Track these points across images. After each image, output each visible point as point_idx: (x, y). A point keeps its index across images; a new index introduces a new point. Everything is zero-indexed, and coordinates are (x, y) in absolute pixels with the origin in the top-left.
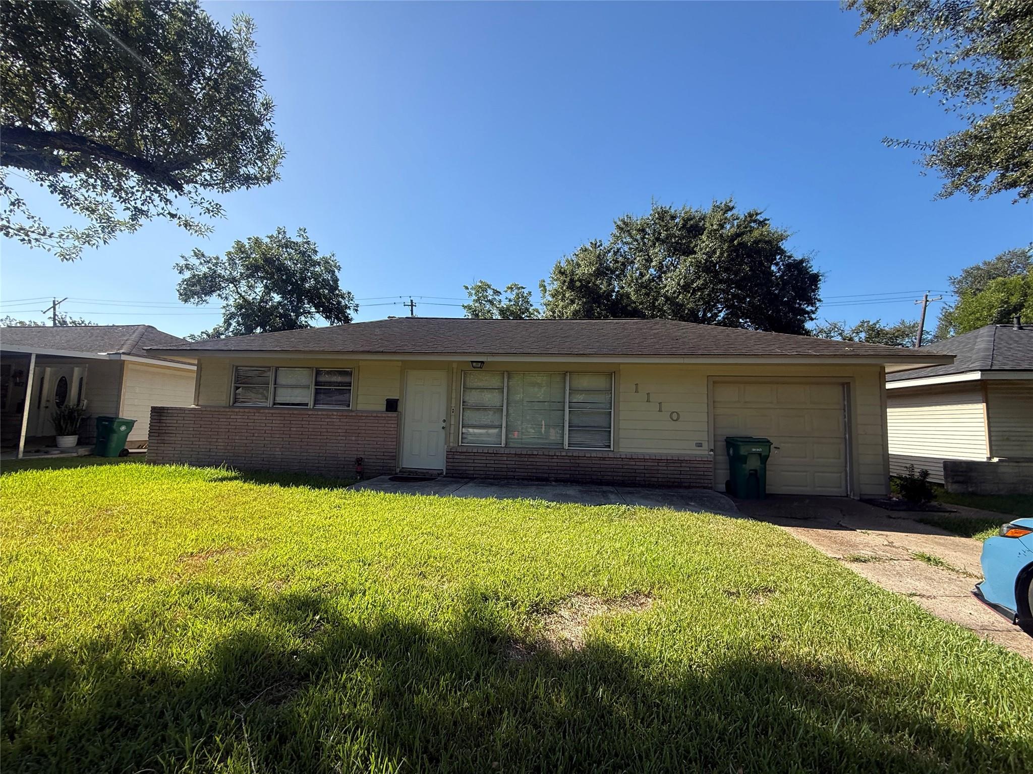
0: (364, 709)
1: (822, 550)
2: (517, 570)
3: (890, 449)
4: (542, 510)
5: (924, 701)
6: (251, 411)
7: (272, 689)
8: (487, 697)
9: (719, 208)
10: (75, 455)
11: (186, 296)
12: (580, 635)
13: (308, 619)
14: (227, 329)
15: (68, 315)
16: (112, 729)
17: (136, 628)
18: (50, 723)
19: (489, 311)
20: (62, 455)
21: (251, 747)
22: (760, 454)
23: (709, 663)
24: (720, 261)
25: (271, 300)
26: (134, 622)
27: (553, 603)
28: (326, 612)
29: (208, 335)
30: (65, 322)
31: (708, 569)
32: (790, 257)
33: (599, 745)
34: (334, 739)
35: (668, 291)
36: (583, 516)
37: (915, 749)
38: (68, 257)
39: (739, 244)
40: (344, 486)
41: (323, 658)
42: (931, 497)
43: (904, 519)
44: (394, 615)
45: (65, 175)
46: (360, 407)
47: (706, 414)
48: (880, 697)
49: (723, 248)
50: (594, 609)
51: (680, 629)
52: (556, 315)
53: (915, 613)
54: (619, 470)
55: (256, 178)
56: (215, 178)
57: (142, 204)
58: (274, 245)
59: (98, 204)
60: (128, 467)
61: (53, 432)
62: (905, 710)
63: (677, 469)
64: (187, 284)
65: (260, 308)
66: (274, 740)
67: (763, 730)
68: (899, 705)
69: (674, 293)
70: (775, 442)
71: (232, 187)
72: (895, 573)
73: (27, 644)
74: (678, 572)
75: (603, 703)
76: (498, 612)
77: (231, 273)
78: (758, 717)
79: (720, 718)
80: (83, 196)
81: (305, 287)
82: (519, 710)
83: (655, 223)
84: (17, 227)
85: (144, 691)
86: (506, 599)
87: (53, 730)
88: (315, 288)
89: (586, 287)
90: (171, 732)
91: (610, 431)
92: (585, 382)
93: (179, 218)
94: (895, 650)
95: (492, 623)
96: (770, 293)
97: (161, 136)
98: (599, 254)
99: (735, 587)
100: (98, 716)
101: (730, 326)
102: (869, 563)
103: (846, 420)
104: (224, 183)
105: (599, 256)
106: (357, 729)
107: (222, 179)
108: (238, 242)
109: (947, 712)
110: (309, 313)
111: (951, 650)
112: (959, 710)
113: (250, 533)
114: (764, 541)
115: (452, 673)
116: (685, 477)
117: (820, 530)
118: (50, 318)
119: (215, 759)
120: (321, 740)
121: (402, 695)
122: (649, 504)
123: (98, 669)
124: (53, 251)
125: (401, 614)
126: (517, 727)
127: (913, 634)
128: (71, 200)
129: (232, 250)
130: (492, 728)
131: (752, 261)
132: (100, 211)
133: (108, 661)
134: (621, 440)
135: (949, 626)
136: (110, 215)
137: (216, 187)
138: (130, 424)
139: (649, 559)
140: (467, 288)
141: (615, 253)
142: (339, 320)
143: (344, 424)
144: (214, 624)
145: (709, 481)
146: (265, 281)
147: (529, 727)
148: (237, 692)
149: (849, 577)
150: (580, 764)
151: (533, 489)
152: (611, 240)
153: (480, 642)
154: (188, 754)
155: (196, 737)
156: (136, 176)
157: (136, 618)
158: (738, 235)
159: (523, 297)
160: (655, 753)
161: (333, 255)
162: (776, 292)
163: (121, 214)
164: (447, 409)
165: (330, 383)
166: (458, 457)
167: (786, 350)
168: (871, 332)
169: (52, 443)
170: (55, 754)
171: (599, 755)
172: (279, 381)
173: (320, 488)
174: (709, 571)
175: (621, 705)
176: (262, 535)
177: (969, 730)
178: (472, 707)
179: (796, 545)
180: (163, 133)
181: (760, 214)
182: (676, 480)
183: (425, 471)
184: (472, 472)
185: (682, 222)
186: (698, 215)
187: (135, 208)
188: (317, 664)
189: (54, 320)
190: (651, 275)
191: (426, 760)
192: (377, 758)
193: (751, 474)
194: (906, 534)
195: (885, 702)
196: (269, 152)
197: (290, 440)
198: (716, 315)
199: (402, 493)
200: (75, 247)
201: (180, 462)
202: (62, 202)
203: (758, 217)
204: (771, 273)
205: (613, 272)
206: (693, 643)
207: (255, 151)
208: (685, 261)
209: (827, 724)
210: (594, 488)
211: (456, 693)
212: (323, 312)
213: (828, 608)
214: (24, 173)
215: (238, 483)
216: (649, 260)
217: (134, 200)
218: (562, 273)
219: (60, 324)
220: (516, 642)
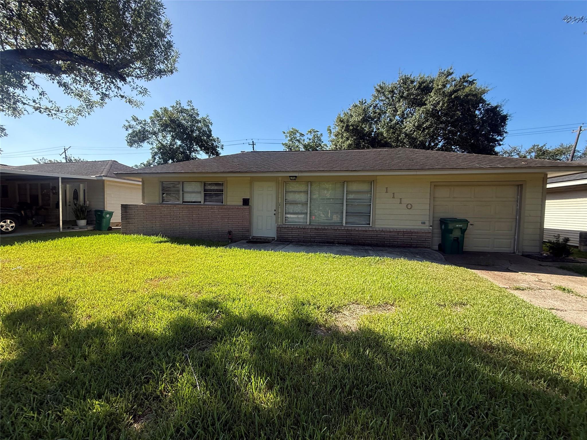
0: (246, 354)
1: (496, 283)
2: (319, 290)
3: (545, 225)
4: (331, 259)
5: (555, 365)
6: (171, 206)
7: (200, 344)
8: (307, 352)
9: (443, 73)
10: (86, 230)
11: (131, 143)
12: (355, 324)
13: (213, 312)
14: (154, 161)
15: (72, 156)
16: (129, 358)
17: (131, 313)
18: (101, 354)
19: (297, 147)
20: (80, 230)
21: (193, 369)
22: (461, 228)
23: (428, 341)
24: (442, 109)
25: (176, 144)
26: (130, 310)
27: (339, 307)
28: (222, 309)
29: (144, 165)
30: (71, 160)
31: (427, 292)
32: (488, 105)
33: (368, 377)
34: (233, 367)
35: (407, 130)
36: (354, 262)
37: (547, 388)
38: (71, 123)
39: (455, 97)
40: (223, 246)
41: (223, 330)
42: (569, 253)
43: (550, 266)
44: (256, 311)
45: (64, 76)
46: (228, 203)
47: (429, 205)
48: (528, 362)
49: (444, 101)
50: (362, 311)
51: (410, 322)
52: (337, 147)
53: (553, 319)
54: (375, 238)
55: (165, 71)
56: (142, 73)
57: (106, 91)
58: (175, 112)
59: (83, 92)
60: (113, 236)
61: (74, 218)
62: (543, 369)
63: (410, 237)
64: (130, 137)
65: (170, 149)
66: (204, 366)
67: (458, 375)
68: (539, 367)
69: (411, 131)
70: (471, 221)
71: (152, 77)
72: (541, 296)
73: (83, 319)
74: (409, 293)
75: (369, 357)
76: (310, 311)
77: (153, 129)
78: (456, 368)
79: (433, 368)
80: (75, 87)
81: (193, 136)
82: (325, 359)
83: (401, 86)
84: (45, 107)
85: (140, 342)
86: (314, 305)
87: (102, 357)
88: (199, 136)
89: (356, 129)
90: (156, 360)
91: (370, 216)
92: (354, 187)
93: (126, 98)
94: (539, 338)
95: (308, 317)
96: (473, 129)
97: (111, 49)
98: (365, 109)
99: (443, 302)
100: (122, 352)
101: (446, 151)
102: (526, 291)
103: (518, 207)
104: (147, 76)
105: (364, 110)
106: (243, 363)
107: (146, 73)
108: (155, 111)
109: (568, 371)
110: (197, 151)
111: (574, 339)
112: (576, 370)
113: (178, 269)
114: (461, 277)
115: (289, 340)
116: (414, 241)
117: (495, 272)
118: (64, 158)
119: (178, 373)
120: (226, 367)
121: (264, 349)
122: (393, 257)
123: (117, 331)
124: (64, 120)
125: (260, 311)
126: (324, 367)
127: (551, 330)
128: (69, 91)
129: (153, 116)
130: (311, 366)
131: (463, 108)
132: (84, 96)
133: (121, 328)
134: (376, 220)
135: (574, 327)
136: (90, 98)
137: (143, 78)
138: (111, 214)
139: (393, 286)
140: (284, 133)
141: (374, 107)
142: (213, 154)
143: (221, 212)
144: (168, 313)
145: (428, 244)
146: (172, 133)
147: (331, 367)
148: (183, 344)
149: (512, 298)
150: (358, 385)
151: (325, 248)
152: (372, 99)
153: (301, 326)
154: (165, 370)
155: (167, 363)
156: (100, 74)
157: (131, 308)
158: (455, 91)
159: (317, 137)
160: (398, 383)
161: (208, 116)
162: (478, 128)
163: (95, 97)
164: (276, 204)
165: (211, 190)
166: (283, 230)
167: (482, 165)
168: (539, 152)
169: (75, 224)
170: (106, 367)
171: (367, 382)
172: (185, 190)
173: (210, 247)
174: (428, 293)
175: (379, 359)
176: (184, 270)
177: (581, 380)
178: (300, 356)
179: (481, 280)
180: (112, 47)
181: (470, 76)
182: (409, 243)
183: (265, 238)
184: (291, 239)
185: (418, 84)
186: (429, 80)
187: (102, 93)
188: (220, 333)
189: (66, 159)
190: (397, 120)
191: (279, 379)
192: (254, 377)
193: (454, 240)
194: (551, 275)
195: (531, 364)
196: (171, 54)
197: (193, 221)
198: (437, 144)
199: (254, 249)
200: (74, 117)
201: (139, 233)
202: (65, 92)
203: (469, 79)
204: (475, 116)
205: (373, 119)
206: (419, 330)
207: (163, 54)
208: (419, 110)
209: (495, 373)
210: (361, 247)
211: (291, 349)
212: (204, 150)
213: (499, 315)
214: (44, 76)
215: (168, 244)
216: (396, 111)
217: (101, 88)
218: (342, 121)
219: (69, 161)
220: (320, 326)
